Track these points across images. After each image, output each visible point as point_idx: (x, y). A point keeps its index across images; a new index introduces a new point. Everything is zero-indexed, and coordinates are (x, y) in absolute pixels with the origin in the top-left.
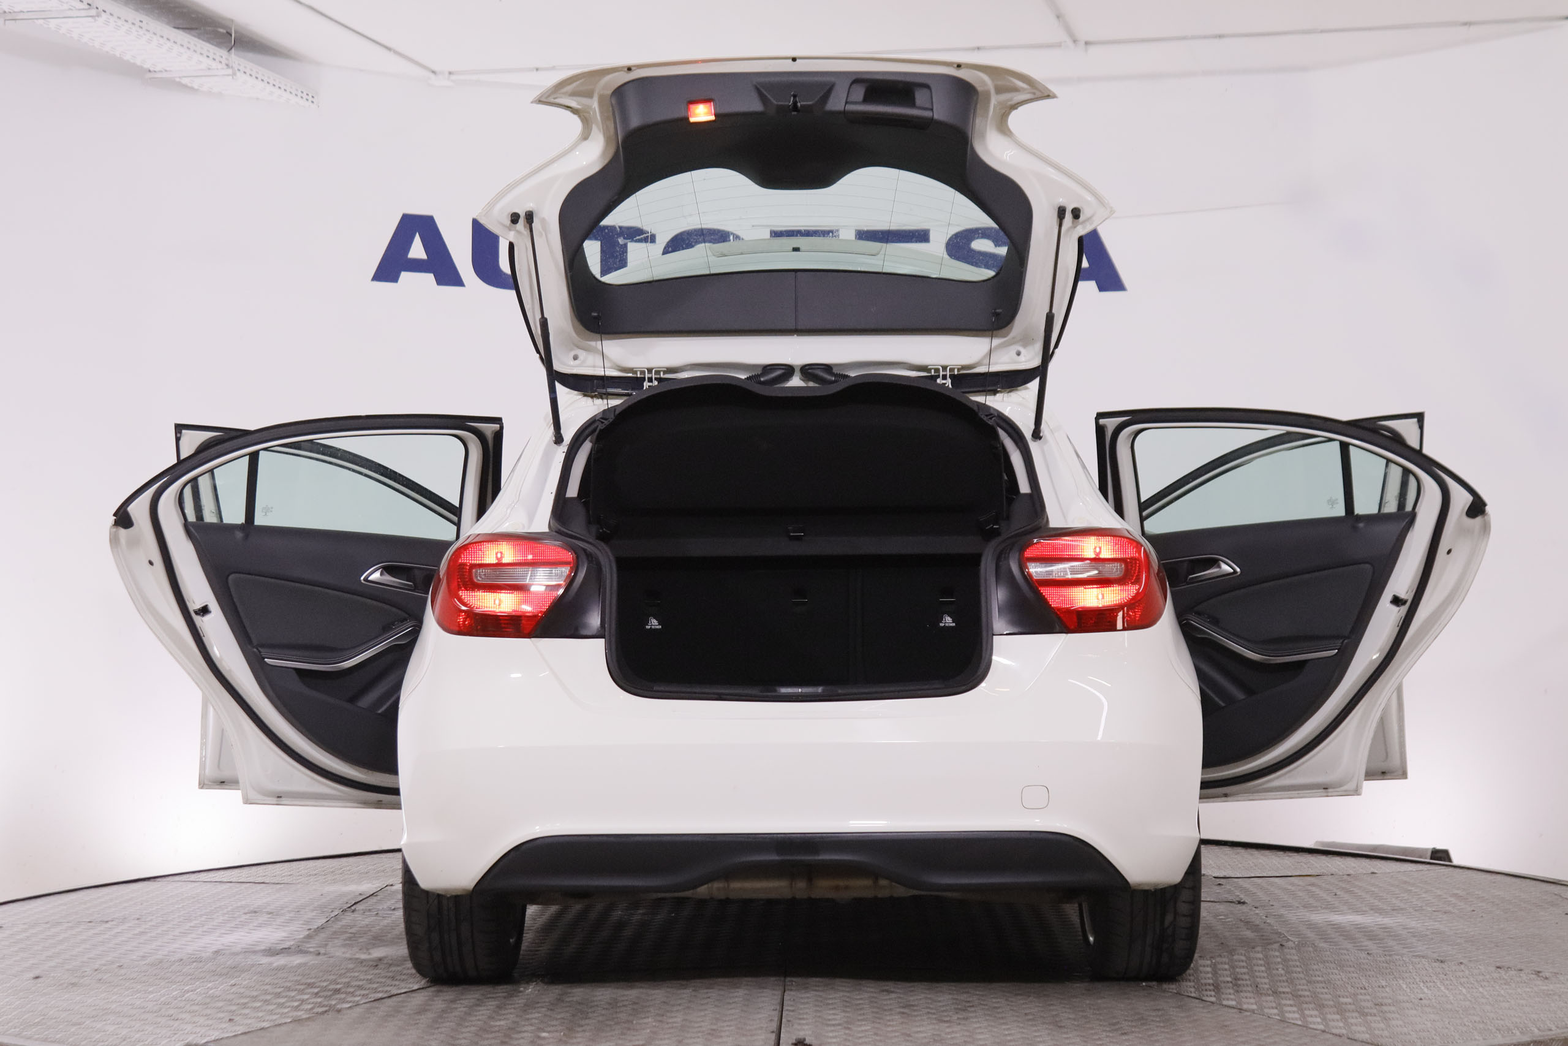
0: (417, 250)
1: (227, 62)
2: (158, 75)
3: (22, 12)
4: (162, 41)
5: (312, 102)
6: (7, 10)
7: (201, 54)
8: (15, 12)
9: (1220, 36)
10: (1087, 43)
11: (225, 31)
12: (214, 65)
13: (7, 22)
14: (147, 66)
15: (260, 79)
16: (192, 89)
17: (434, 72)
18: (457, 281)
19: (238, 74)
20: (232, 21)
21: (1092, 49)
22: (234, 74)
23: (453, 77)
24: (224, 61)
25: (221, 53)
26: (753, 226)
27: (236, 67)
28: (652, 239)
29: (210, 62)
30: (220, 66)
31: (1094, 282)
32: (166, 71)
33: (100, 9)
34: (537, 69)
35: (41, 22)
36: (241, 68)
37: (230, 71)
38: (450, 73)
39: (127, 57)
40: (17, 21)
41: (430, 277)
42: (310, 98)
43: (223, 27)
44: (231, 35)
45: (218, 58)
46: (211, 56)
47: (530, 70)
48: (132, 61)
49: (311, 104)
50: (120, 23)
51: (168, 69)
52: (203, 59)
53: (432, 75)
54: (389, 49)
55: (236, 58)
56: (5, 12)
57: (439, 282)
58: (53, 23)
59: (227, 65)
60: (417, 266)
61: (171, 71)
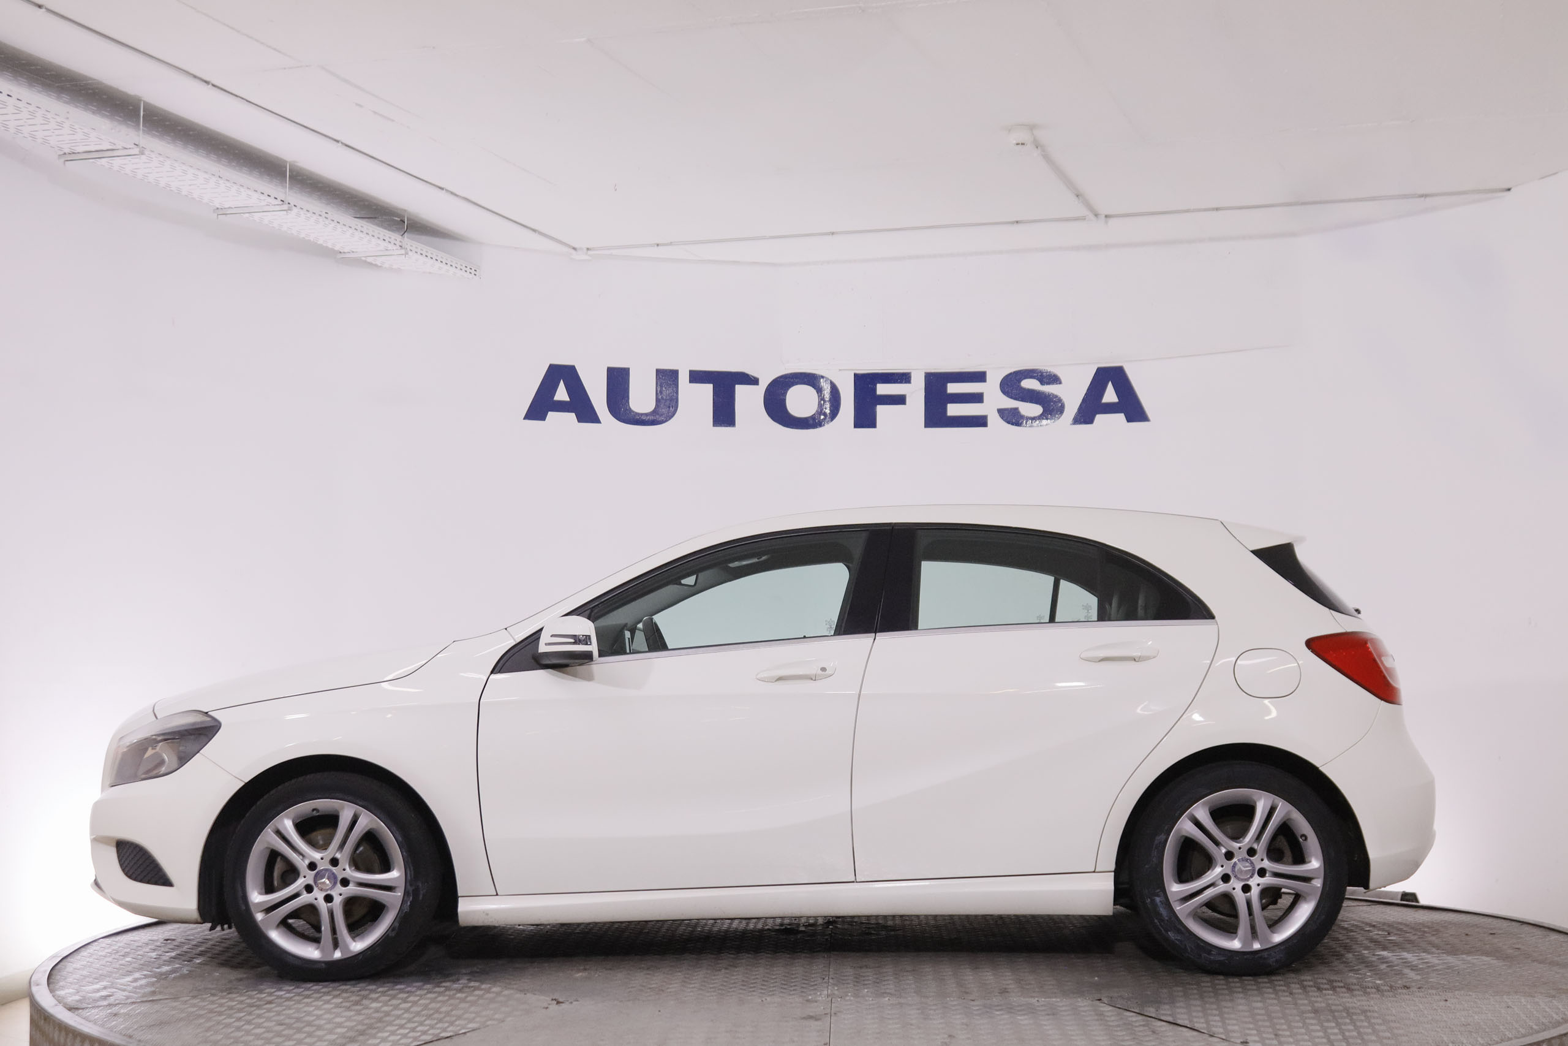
0: (562, 394)
1: (400, 244)
2: (347, 255)
3: (230, 208)
4: (345, 229)
5: (475, 275)
6: (219, 207)
7: (379, 238)
8: (225, 208)
9: (1217, 209)
10: (1106, 216)
11: (399, 219)
12: (390, 246)
13: (219, 216)
14: (337, 248)
15: (429, 257)
16: (376, 265)
17: (574, 249)
18: (595, 419)
19: (410, 253)
20: (405, 211)
21: (1111, 221)
22: (407, 253)
23: (590, 252)
24: (398, 243)
25: (395, 237)
26: (840, 370)
27: (409, 248)
28: (754, 381)
29: (386, 244)
30: (395, 248)
31: (1123, 414)
32: (353, 252)
33: (292, 204)
34: (658, 245)
35: (247, 215)
36: (413, 249)
37: (403, 252)
38: (588, 249)
39: (320, 242)
40: (228, 215)
41: (572, 416)
42: (473, 271)
43: (398, 215)
44: (404, 222)
45: (393, 241)
46: (387, 239)
47: (651, 245)
48: (325, 245)
49: (474, 276)
50: (309, 215)
51: (353, 250)
52: (381, 242)
53: (573, 251)
54: (534, 231)
55: (408, 241)
56: (218, 208)
57: (580, 419)
58: (257, 216)
59: (401, 246)
60: (561, 407)
61: (356, 252)
